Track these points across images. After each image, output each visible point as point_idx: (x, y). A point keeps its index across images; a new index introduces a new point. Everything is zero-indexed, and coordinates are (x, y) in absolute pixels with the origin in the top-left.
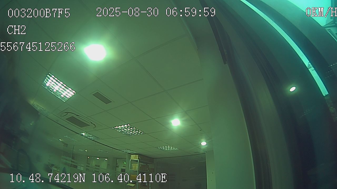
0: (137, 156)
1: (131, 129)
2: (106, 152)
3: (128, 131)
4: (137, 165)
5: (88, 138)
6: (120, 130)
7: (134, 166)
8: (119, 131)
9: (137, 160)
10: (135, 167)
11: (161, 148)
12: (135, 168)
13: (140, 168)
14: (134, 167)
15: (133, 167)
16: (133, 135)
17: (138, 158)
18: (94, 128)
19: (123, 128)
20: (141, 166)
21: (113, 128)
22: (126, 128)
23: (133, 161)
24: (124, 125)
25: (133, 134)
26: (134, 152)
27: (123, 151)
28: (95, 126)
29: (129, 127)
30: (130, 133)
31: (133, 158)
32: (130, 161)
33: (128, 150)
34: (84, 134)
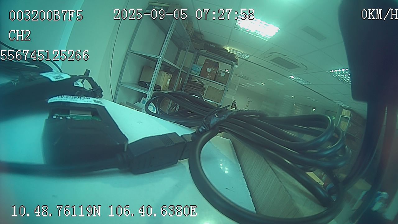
0: (350, 112)
2: (316, 100)
3: (345, 78)
4: (347, 124)
5: (297, 82)
6: (336, 76)
8: (335, 76)
9: (349, 118)
10: (344, 125)
13: (349, 128)
14: (342, 125)
17: (349, 115)
18: (306, 71)
19: (340, 73)
20: (350, 126)
21: (328, 71)
22: (343, 73)
23: (343, 118)
24: (341, 70)
26: (347, 106)
27: (334, 102)
28: (306, 68)
29: (347, 73)
30: (347, 80)
31: (344, 114)
32: (341, 116)
33: (341, 102)
34: (292, 77)
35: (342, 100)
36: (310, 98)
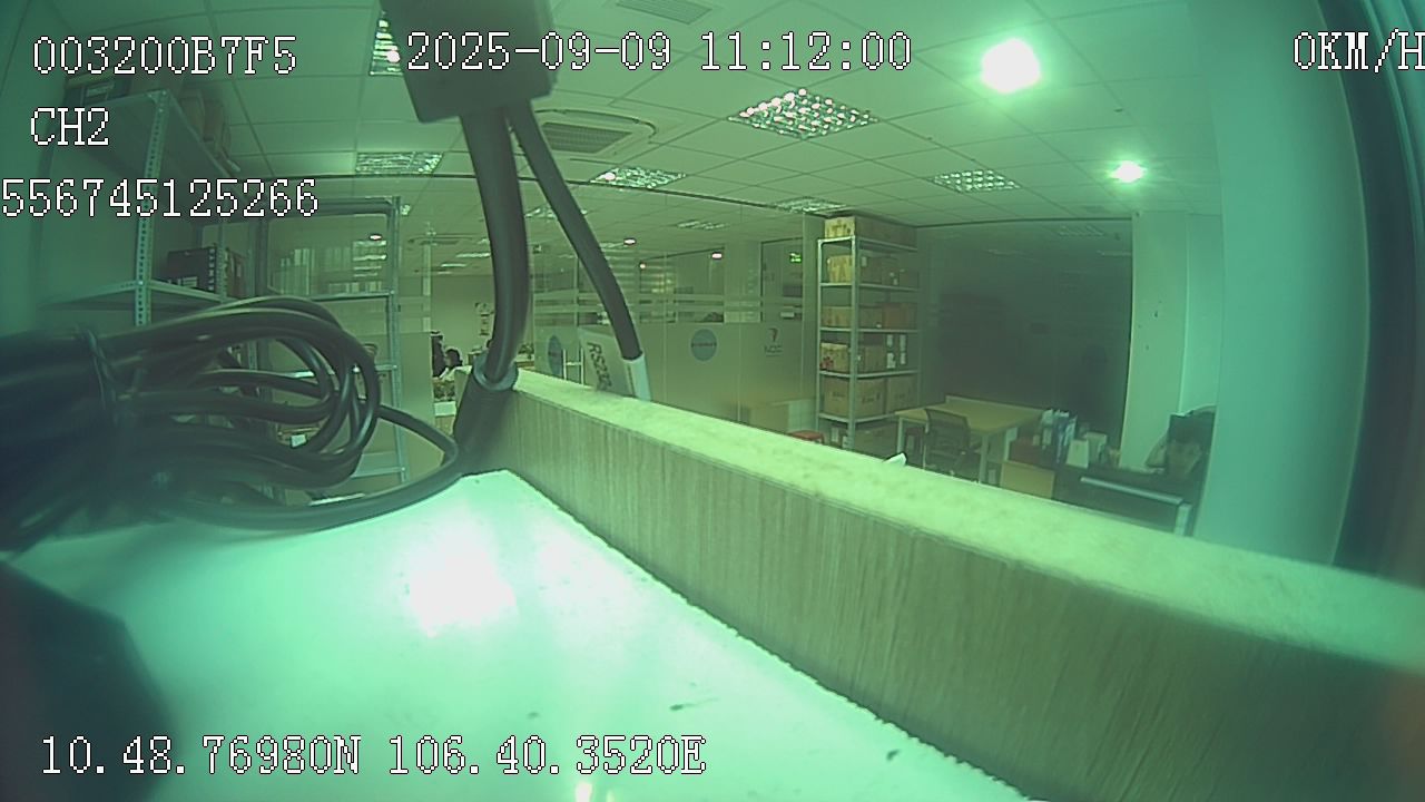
0: (852, 220)
1: (816, 106)
2: (715, 225)
3: (803, 119)
4: (851, 261)
5: (631, 188)
6: (768, 122)
7: (835, 266)
8: (763, 126)
9: (850, 241)
10: (842, 268)
11: (950, 178)
12: (840, 277)
13: (861, 270)
14: (836, 270)
15: (833, 269)
16: (824, 132)
18: (652, 140)
19: (778, 111)
20: (864, 263)
21: (733, 116)
22: (791, 107)
23: (830, 245)
24: (782, 97)
25: (826, 126)
26: (832, 206)
27: (780, 208)
28: (652, 131)
29: (805, 102)
30: (810, 126)
32: (819, 246)
33: (805, 201)
34: (609, 176)
35: (806, 194)
36: (692, 224)
